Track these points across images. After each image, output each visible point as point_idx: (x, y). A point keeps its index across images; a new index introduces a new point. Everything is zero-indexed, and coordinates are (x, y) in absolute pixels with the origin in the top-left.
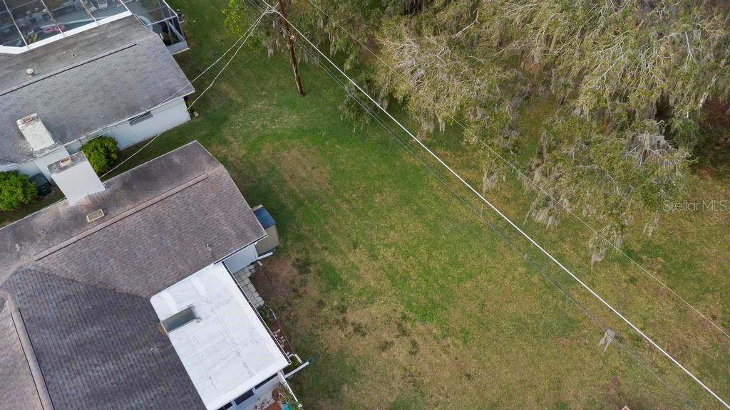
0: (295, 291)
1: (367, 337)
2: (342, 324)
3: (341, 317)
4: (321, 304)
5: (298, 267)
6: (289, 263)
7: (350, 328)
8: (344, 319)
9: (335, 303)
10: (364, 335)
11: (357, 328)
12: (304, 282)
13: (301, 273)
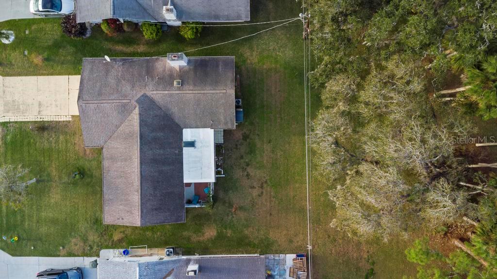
0: (236, 145)
1: (249, 180)
2: (244, 170)
3: (245, 167)
4: (242, 157)
5: (243, 136)
6: (241, 133)
7: (246, 173)
8: (246, 169)
9: (247, 160)
10: (248, 179)
11: (248, 175)
12: (242, 144)
13: (243, 139)
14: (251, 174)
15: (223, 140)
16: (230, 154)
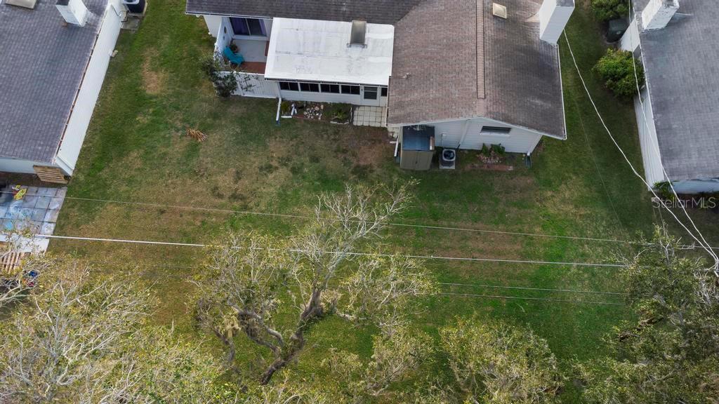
0: (345, 151)
1: (257, 170)
3: (291, 164)
4: (315, 159)
5: (365, 168)
6: (373, 162)
7: (275, 163)
8: (286, 165)
9: (306, 170)
10: (261, 169)
14: (271, 176)
15: (360, 124)
16: (325, 136)
